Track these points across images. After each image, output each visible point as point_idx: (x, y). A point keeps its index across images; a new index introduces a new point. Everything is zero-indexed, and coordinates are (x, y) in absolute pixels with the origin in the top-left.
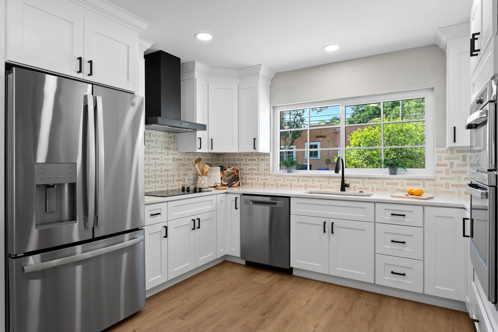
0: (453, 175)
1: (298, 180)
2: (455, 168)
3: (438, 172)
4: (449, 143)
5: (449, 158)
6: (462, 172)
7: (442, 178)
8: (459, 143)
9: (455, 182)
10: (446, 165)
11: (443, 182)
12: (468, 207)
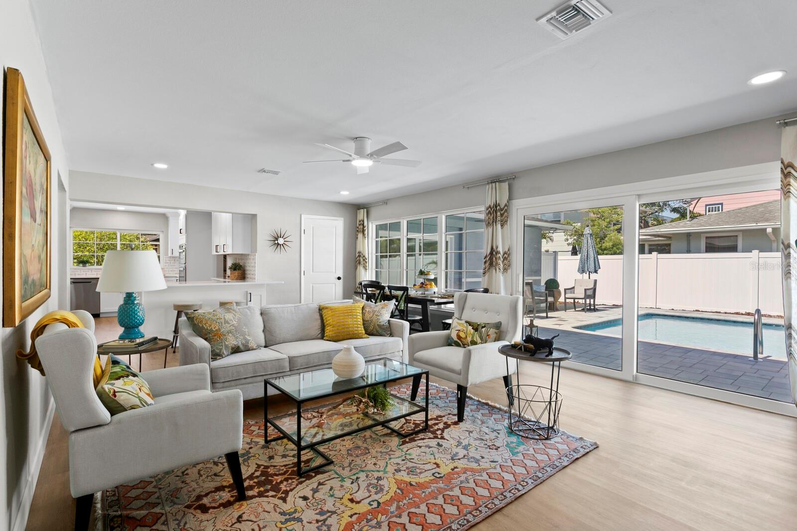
0: (170, 267)
1: (92, 271)
2: (172, 264)
3: (166, 266)
4: (170, 254)
5: (169, 260)
6: (175, 266)
7: (167, 268)
8: (174, 255)
9: (171, 269)
10: (168, 263)
11: (167, 269)
12: (178, 276)
